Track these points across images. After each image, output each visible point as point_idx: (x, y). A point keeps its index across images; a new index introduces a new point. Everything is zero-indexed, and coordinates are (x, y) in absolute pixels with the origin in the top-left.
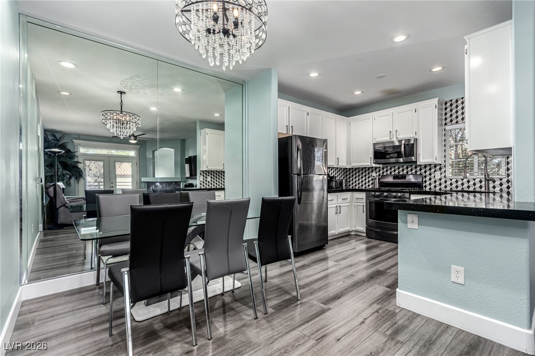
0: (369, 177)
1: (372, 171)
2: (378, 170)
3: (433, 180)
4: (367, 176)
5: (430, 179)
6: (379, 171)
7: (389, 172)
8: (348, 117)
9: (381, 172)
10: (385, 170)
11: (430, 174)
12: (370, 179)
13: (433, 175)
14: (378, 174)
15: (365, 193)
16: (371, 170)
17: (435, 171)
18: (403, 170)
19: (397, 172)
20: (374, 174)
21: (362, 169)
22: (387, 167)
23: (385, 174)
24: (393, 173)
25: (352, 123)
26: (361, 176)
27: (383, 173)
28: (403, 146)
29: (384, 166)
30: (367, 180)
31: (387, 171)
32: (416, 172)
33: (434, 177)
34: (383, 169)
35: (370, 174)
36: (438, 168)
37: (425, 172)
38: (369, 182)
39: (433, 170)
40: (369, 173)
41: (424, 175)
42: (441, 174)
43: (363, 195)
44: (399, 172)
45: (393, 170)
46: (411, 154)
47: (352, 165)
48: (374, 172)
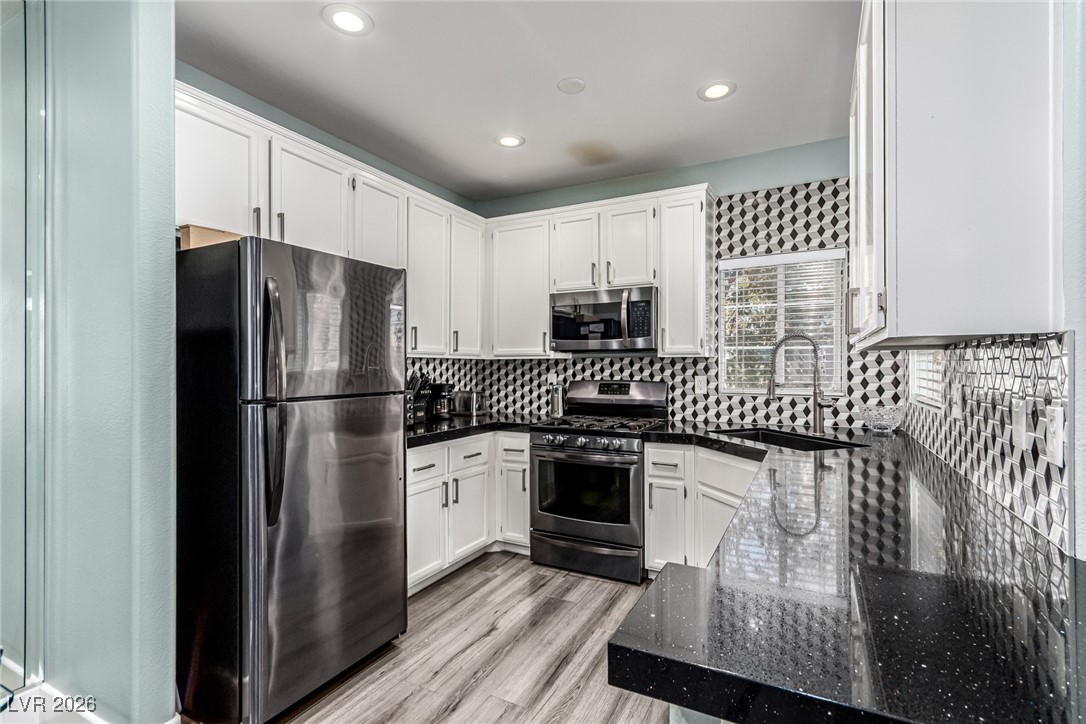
0: (539, 386)
1: (548, 370)
2: (561, 366)
3: (689, 398)
4: (535, 383)
5: (684, 395)
6: (565, 369)
7: (588, 373)
8: (486, 218)
9: (570, 372)
10: (579, 366)
11: (684, 382)
12: (543, 389)
13: (689, 385)
14: (561, 377)
15: (528, 436)
16: (544, 367)
17: (695, 374)
18: (621, 370)
19: (607, 373)
20: (552, 377)
21: (523, 363)
22: (584, 360)
23: (579, 378)
24: (598, 378)
25: (497, 236)
26: (519, 383)
27: (574, 375)
28: (624, 306)
29: (577, 355)
30: (535, 394)
31: (583, 370)
32: (652, 376)
33: (693, 389)
34: (574, 364)
35: (543, 378)
36: (701, 366)
37: (673, 376)
38: (539, 397)
39: (689, 372)
40: (539, 375)
41: (670, 384)
42: (708, 382)
43: (523, 441)
44: (612, 375)
45: (597, 367)
46: (643, 330)
47: (496, 353)
48: (553, 371)
